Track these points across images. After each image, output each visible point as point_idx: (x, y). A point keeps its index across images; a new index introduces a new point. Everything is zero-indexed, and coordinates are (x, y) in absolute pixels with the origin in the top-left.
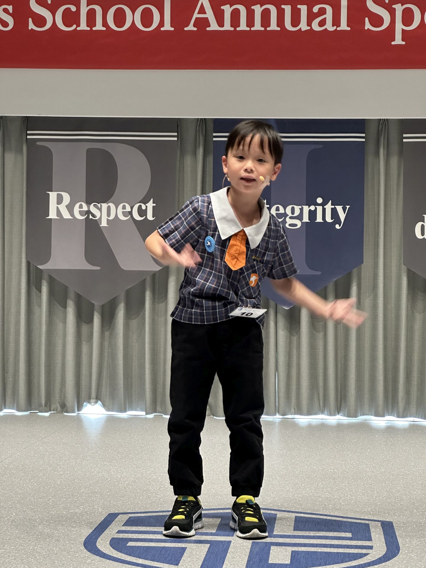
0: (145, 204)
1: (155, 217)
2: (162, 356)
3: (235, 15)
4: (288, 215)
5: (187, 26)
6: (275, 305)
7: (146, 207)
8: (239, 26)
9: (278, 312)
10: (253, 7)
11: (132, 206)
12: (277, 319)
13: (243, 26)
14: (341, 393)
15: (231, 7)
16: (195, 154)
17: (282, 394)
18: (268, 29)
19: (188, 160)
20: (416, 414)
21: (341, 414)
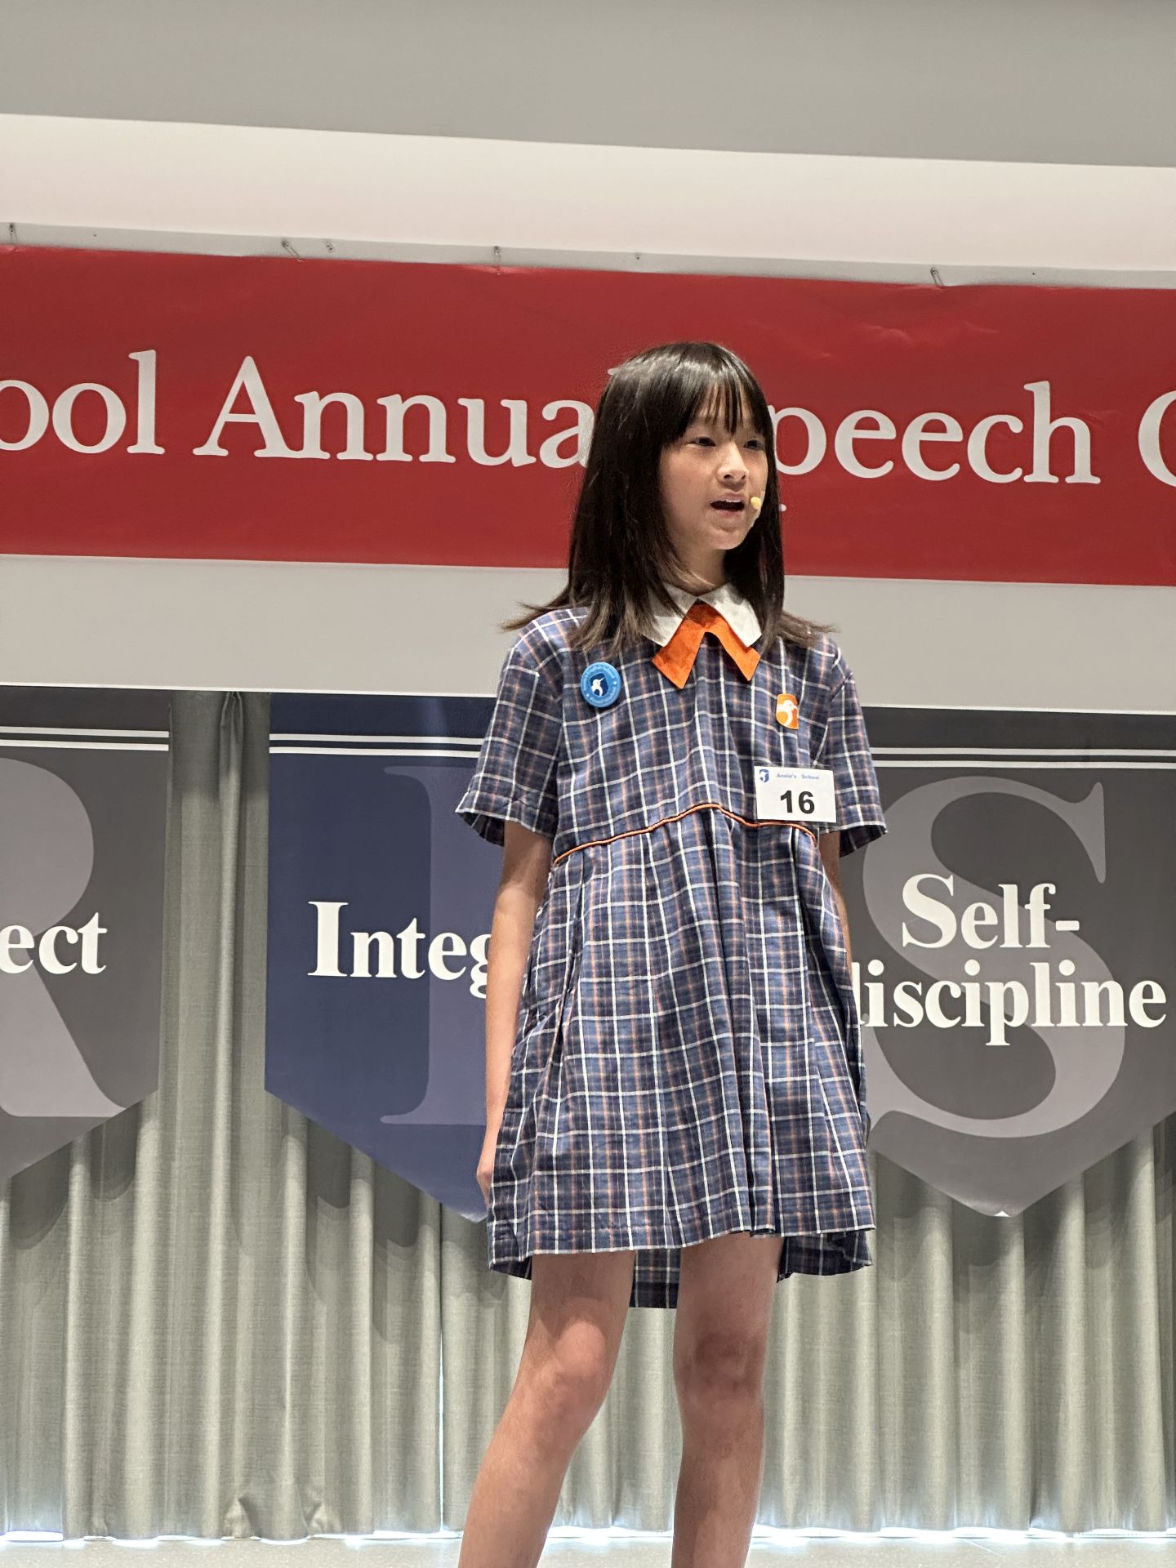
0: (76, 930)
1: (104, 967)
2: (111, 1367)
3: (334, 420)
4: (476, 962)
5: (202, 443)
6: (438, 1212)
7: (80, 936)
8: (344, 449)
9: (445, 1230)
10: (381, 401)
11: (36, 934)
12: (445, 1250)
13: (354, 450)
14: (619, 1461)
15: (321, 397)
16: (214, 791)
17: (457, 1469)
18: (423, 458)
19: (195, 806)
20: (827, 1517)
21: (622, 1520)
